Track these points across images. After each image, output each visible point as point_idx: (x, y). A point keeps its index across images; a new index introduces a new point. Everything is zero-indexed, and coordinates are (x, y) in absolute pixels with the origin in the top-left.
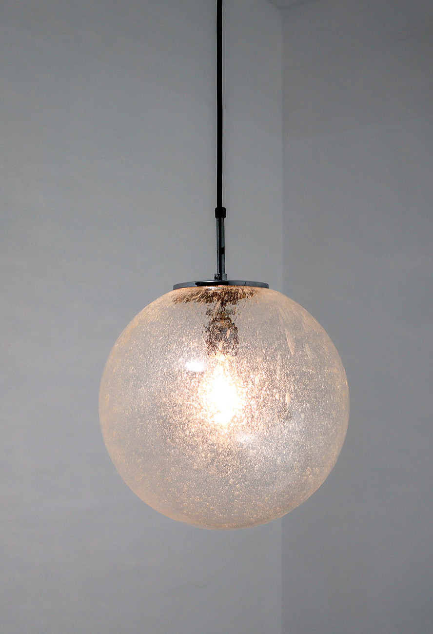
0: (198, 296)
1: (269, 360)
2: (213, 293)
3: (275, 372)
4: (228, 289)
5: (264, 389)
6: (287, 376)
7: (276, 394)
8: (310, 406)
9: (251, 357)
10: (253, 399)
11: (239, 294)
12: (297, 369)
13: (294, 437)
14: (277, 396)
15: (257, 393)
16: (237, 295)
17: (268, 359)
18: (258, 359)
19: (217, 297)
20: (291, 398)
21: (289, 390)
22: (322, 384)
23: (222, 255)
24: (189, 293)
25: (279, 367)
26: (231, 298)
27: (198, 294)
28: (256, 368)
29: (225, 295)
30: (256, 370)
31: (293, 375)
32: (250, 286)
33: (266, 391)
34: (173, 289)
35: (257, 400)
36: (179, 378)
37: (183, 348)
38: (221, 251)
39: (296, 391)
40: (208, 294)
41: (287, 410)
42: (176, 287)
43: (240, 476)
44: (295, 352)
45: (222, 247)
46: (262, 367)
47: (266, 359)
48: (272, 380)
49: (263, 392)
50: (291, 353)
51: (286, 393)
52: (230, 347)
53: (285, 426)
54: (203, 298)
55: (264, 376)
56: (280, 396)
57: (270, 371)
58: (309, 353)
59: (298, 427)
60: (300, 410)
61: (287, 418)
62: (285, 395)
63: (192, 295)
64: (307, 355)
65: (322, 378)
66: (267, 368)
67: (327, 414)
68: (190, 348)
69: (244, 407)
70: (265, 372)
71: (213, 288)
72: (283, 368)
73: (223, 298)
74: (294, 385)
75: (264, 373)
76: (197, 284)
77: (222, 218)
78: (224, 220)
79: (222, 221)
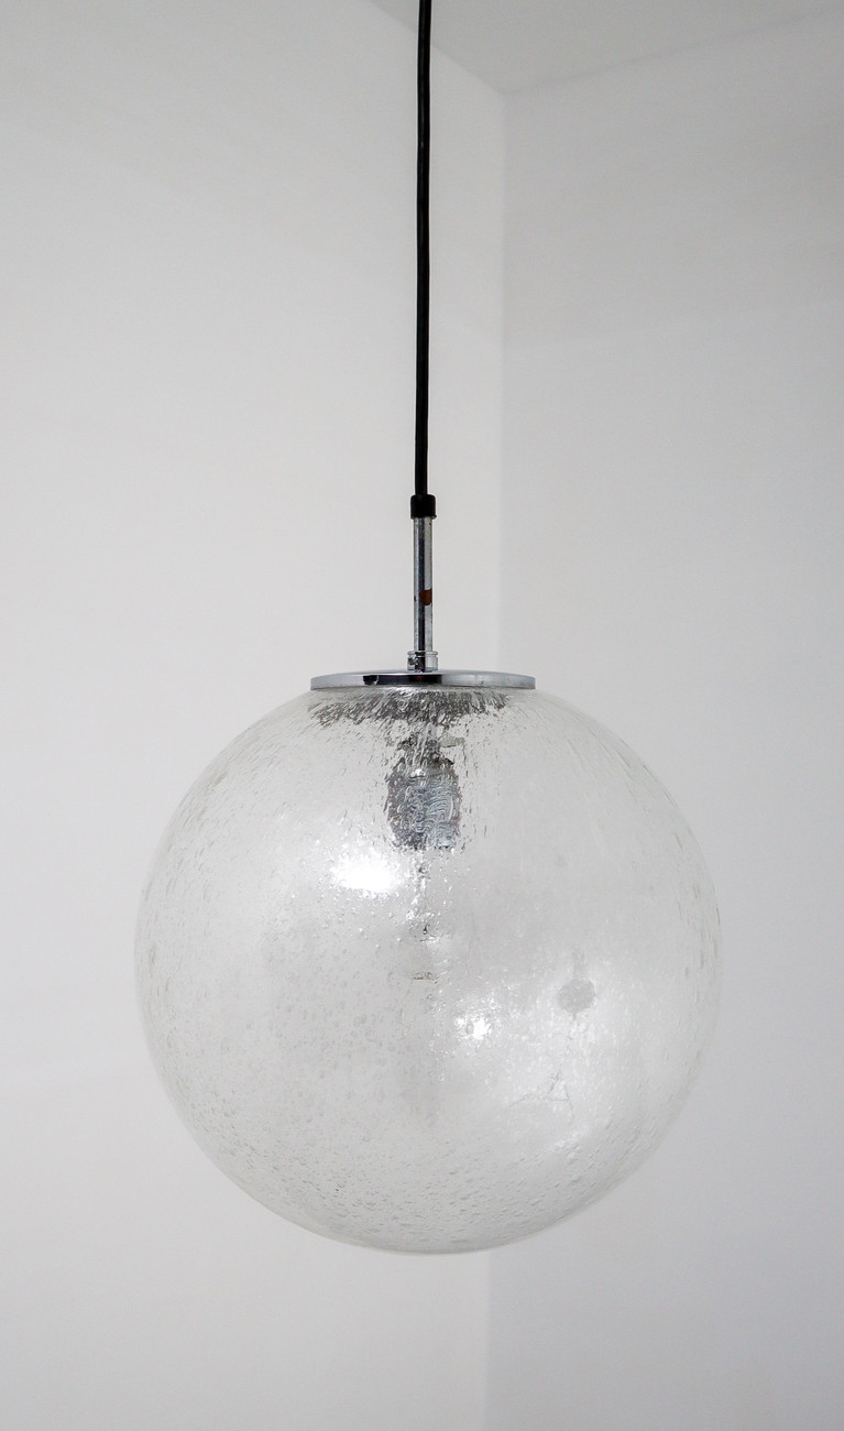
0: (375, 709)
23: (427, 607)
27: (371, 705)
38: (424, 597)
45: (427, 588)
54: (385, 717)
71: (407, 692)
76: (369, 679)
77: (427, 520)
78: (431, 524)
79: (427, 527)
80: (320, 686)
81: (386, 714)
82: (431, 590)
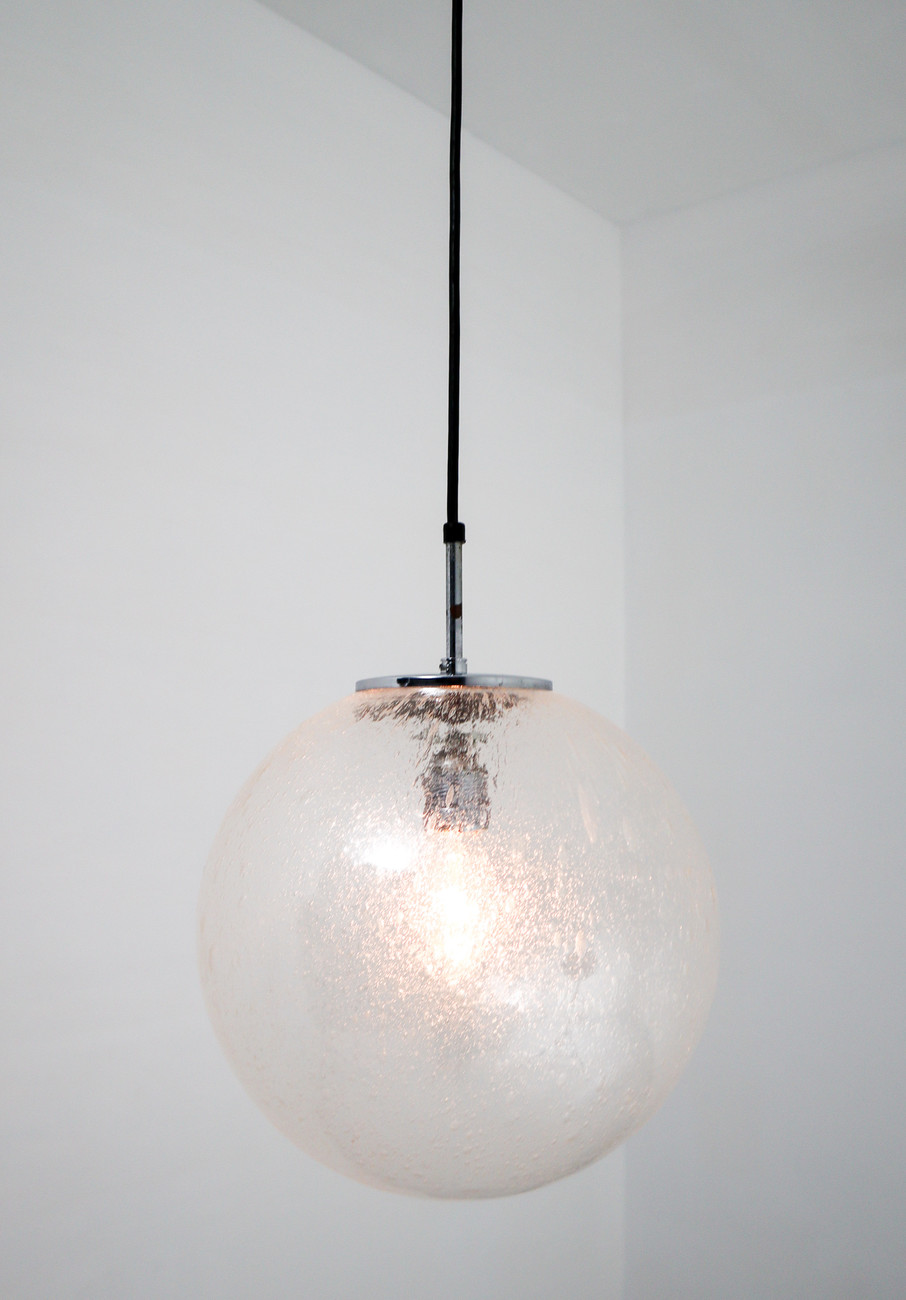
0: (396, 708)
1: (538, 857)
2: (427, 703)
3: (551, 885)
4: (458, 695)
5: (527, 922)
6: (579, 892)
7: (552, 934)
8: (631, 959)
9: (498, 851)
10: (502, 947)
11: (481, 705)
12: (602, 875)
14: (557, 940)
15: (511, 932)
16: (477, 708)
17: (537, 854)
18: (514, 856)
19: (434, 711)
20: (589, 943)
21: (583, 924)
23: (457, 620)
24: (378, 703)
25: (560, 874)
26: (461, 715)
27: (395, 704)
28: (509, 876)
29: (450, 708)
30: (510, 880)
31: (594, 890)
32: (509, 686)
33: (531, 928)
34: (354, 690)
35: (510, 948)
38: (455, 612)
39: (599, 925)
40: (414, 706)
41: (580, 969)
44: (599, 837)
45: (457, 603)
46: (523, 873)
47: (532, 856)
48: (544, 904)
49: (523, 930)
50: (590, 839)
51: (576, 931)
54: (403, 713)
55: (527, 895)
56: (563, 940)
57: (541, 882)
58: (630, 838)
59: (606, 1006)
62: (575, 937)
63: (383, 707)
64: (625, 842)
66: (534, 876)
69: (479, 964)
70: (529, 886)
71: (431, 692)
72: (571, 875)
74: (594, 913)
75: (525, 887)
76: (402, 682)
77: (457, 545)
78: (461, 548)
79: (457, 550)
80: (362, 687)
81: (405, 711)
82: (461, 605)
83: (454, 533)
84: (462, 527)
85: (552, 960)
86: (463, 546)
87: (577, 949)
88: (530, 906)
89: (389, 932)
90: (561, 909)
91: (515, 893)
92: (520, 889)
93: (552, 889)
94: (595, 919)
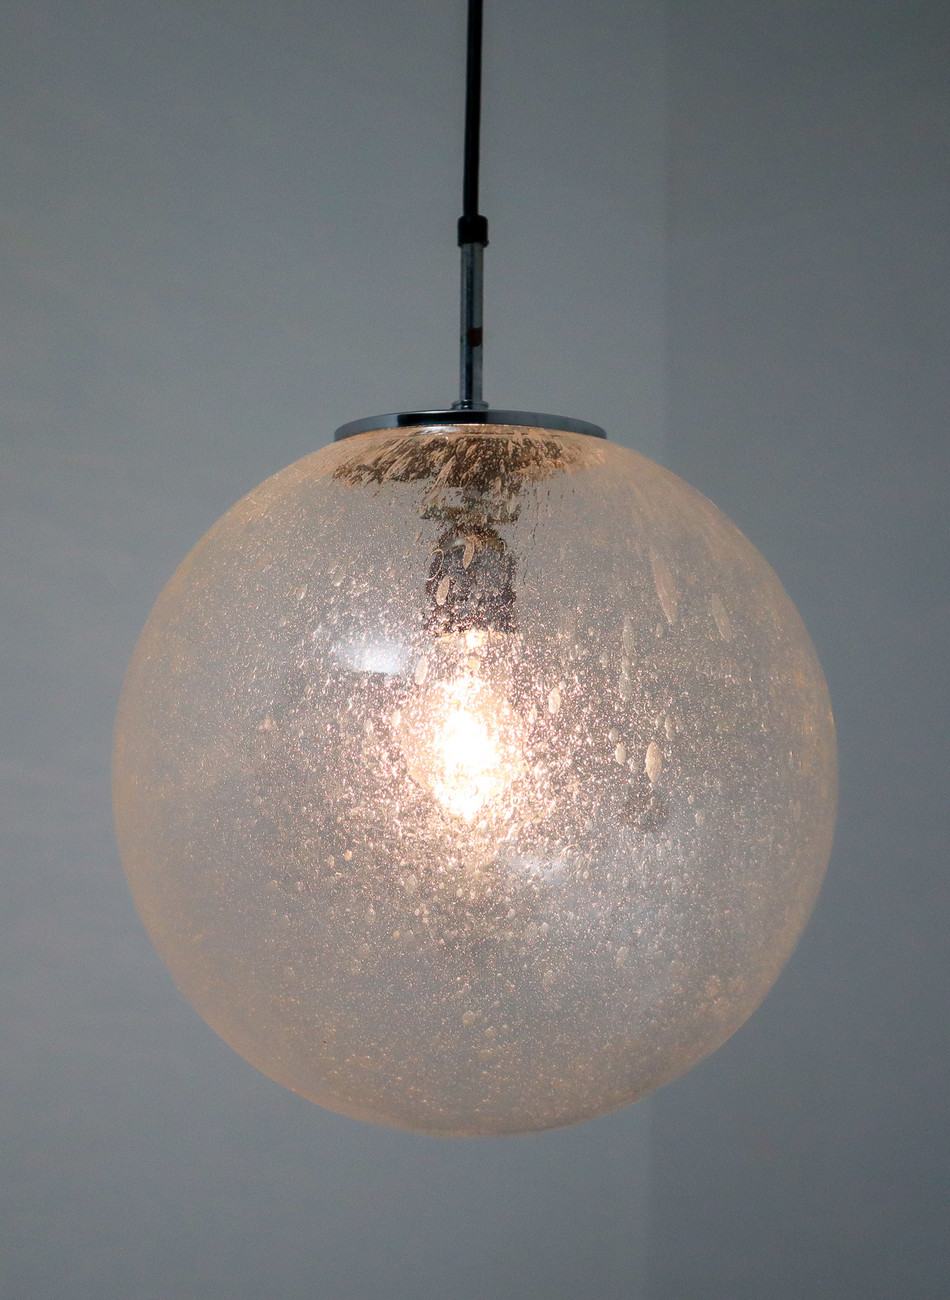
3: (612, 678)
4: (480, 433)
5: (578, 728)
6: (651, 689)
7: (614, 746)
8: (722, 788)
9: (537, 629)
10: (541, 763)
11: (511, 445)
12: (683, 668)
13: (669, 885)
14: (618, 754)
15: (554, 740)
16: (506, 445)
17: (591, 634)
18: (560, 636)
19: (445, 450)
20: (664, 761)
21: (657, 735)
22: (760, 719)
23: (476, 349)
25: (625, 663)
26: (484, 453)
28: (554, 663)
29: (469, 446)
30: (553, 668)
31: (671, 687)
32: (548, 427)
33: (582, 736)
34: (333, 438)
35: (553, 763)
36: (309, 690)
37: (328, 596)
38: (473, 338)
39: (678, 738)
41: (648, 797)
42: (343, 433)
43: (497, 1002)
44: (679, 617)
45: (477, 326)
46: (571, 658)
47: (585, 637)
48: (603, 703)
49: (573, 739)
50: (666, 619)
51: (647, 743)
52: (473, 597)
53: (641, 850)
55: (578, 688)
56: (628, 755)
57: (598, 671)
58: (722, 622)
59: (686, 854)
60: (691, 800)
61: (648, 826)
62: (645, 751)
64: (714, 626)
65: (760, 702)
66: (587, 664)
67: (775, 813)
68: (347, 598)
70: (581, 677)
71: (437, 429)
72: (639, 665)
73: (463, 454)
74: (672, 718)
75: (575, 678)
77: (476, 248)
78: (482, 251)
79: (477, 254)
80: (346, 434)
82: (481, 328)
83: (473, 231)
84: (482, 223)
85: (612, 782)
86: (486, 250)
87: (647, 769)
88: (582, 706)
89: (380, 738)
90: (627, 711)
91: (562, 685)
92: (568, 682)
93: (614, 683)
94: (673, 728)
